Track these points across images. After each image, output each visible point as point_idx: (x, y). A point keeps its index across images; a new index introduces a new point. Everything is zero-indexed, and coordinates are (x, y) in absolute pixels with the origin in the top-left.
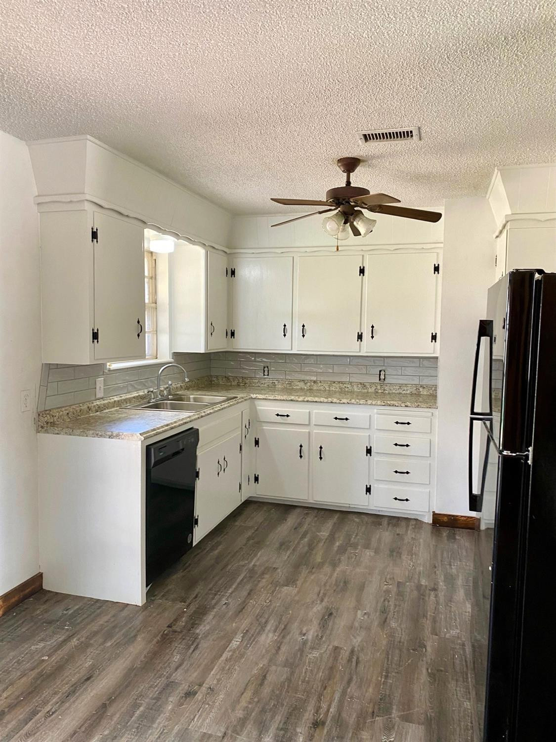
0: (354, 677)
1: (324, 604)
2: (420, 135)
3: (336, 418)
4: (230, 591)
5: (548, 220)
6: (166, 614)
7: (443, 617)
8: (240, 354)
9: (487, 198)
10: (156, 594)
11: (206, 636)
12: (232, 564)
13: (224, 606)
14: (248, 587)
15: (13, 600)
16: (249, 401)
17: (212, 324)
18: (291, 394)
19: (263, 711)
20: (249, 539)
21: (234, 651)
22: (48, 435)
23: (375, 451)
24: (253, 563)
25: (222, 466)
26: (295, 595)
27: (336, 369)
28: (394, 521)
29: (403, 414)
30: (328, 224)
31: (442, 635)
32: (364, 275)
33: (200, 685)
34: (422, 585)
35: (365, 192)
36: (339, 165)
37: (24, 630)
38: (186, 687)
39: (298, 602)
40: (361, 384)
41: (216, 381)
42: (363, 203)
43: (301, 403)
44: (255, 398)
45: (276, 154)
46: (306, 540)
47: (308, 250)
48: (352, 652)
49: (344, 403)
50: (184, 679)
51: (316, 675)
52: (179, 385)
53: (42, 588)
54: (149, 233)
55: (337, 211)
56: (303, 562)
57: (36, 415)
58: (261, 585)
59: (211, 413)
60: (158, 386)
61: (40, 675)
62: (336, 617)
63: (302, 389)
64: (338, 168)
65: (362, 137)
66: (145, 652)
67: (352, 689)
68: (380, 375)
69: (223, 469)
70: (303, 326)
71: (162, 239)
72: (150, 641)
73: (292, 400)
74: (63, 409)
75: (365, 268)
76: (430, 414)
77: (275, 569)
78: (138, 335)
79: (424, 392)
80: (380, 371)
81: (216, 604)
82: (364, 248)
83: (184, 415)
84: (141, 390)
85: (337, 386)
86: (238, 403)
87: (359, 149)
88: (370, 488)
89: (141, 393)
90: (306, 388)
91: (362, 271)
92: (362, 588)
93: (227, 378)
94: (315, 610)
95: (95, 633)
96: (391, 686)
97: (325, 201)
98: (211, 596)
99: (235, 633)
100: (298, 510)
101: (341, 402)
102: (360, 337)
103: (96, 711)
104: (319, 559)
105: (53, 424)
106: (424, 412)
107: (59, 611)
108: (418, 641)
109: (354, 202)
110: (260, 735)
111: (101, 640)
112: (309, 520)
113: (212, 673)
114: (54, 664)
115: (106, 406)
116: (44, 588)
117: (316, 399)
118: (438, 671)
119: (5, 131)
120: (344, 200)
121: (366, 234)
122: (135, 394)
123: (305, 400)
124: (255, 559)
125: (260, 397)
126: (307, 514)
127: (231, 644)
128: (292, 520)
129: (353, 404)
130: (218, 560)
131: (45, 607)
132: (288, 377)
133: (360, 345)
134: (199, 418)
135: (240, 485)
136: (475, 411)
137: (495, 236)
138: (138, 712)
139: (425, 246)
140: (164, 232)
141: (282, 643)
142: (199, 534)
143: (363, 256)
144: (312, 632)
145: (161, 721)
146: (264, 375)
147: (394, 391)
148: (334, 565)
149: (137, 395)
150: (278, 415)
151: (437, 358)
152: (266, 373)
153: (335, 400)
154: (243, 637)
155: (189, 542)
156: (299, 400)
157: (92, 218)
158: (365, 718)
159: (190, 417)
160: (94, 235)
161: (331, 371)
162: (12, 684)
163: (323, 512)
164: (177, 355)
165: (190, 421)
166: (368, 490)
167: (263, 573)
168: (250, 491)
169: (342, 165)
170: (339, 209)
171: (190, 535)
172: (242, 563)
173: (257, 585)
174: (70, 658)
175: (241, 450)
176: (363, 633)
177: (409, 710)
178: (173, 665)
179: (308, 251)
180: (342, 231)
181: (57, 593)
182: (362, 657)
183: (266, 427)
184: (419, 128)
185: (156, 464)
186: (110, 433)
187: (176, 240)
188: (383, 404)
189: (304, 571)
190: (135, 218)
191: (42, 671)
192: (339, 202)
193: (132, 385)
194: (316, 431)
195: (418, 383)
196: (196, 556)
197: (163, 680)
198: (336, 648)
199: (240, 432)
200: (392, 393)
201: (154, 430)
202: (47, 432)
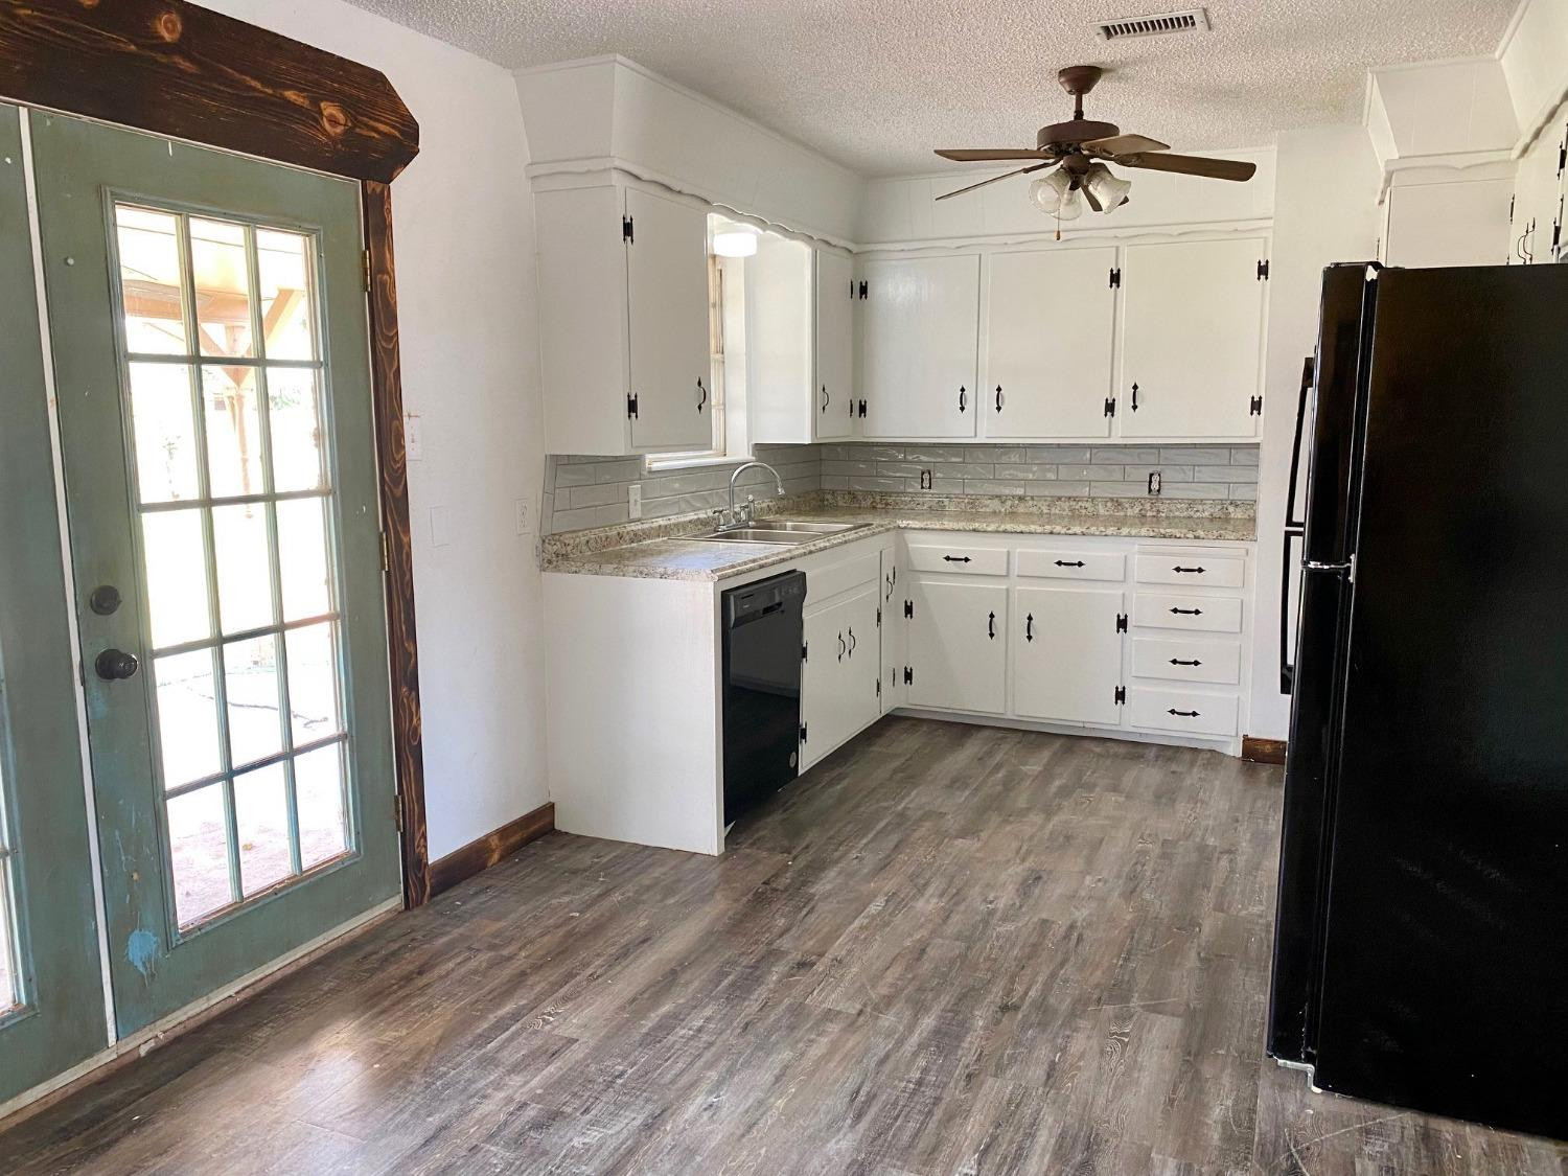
0: (1072, 958)
1: (1026, 865)
2: (1207, 20)
3: (1059, 563)
4: (864, 841)
5: (1469, 167)
6: (760, 868)
7: (1238, 889)
8: (875, 449)
9: (1364, 124)
10: (739, 841)
11: (827, 896)
12: (868, 804)
13: (855, 862)
14: (895, 838)
15: (513, 840)
16: (894, 532)
17: (824, 389)
18: (973, 520)
19: (921, 989)
20: (895, 772)
21: (873, 917)
22: (559, 574)
23: (1134, 624)
24: (903, 805)
25: (846, 646)
26: (978, 851)
27: (1064, 472)
28: (1169, 753)
29: (1188, 551)
30: (1040, 192)
31: (1233, 911)
32: (1118, 286)
33: (821, 955)
34: (1208, 845)
35: (1109, 129)
36: (1062, 80)
37: (535, 880)
38: (799, 957)
39: (980, 860)
40: (1112, 500)
41: (830, 501)
42: (1105, 151)
43: (993, 535)
44: (905, 528)
45: (943, 67)
46: (1000, 775)
47: (1010, 240)
48: (1072, 927)
49: (1075, 534)
50: (793, 947)
51: (1008, 953)
52: (764, 505)
53: (554, 829)
54: (714, 220)
55: (1058, 166)
56: (994, 806)
57: (538, 542)
58: (917, 835)
59: (825, 548)
60: (732, 503)
61: (570, 934)
62: (1046, 882)
63: (995, 512)
64: (1060, 87)
65: (1101, 31)
66: (730, 913)
67: (1068, 970)
68: (1150, 482)
69: (847, 651)
70: (999, 389)
71: (738, 231)
72: (736, 900)
73: (974, 530)
74: (580, 534)
75: (1121, 273)
76: (1244, 551)
77: (942, 815)
78: (700, 407)
79: (1237, 514)
80: (1151, 475)
81: (840, 858)
82: (1118, 233)
83: (780, 548)
84: (700, 509)
85: (1066, 505)
86: (873, 534)
87: (1096, 51)
88: (1123, 692)
89: (702, 516)
90: (1003, 510)
91: (1115, 278)
92: (1096, 845)
93: (853, 495)
94: (1010, 871)
95: (648, 888)
96: (1133, 971)
97: (1036, 148)
98: (832, 847)
99: (872, 896)
100: (986, 733)
101: (1070, 532)
102: (1110, 407)
103: (662, 976)
104: (1022, 803)
105: (565, 557)
106: (1232, 547)
107: (585, 858)
108: (1188, 918)
109: (1089, 150)
110: (916, 1015)
111: (658, 897)
112: (1005, 747)
113: (838, 942)
114: (589, 921)
115: (647, 534)
116: (556, 827)
117: (1022, 528)
118: (1217, 956)
119: (481, 55)
120: (1070, 145)
121: (1111, 208)
122: (692, 516)
123: (1000, 529)
124: (907, 800)
125: (914, 526)
126: (1002, 738)
127: (868, 909)
128: (972, 748)
129: (1093, 535)
130: (841, 800)
131: (563, 852)
132: (968, 491)
133: (1110, 423)
134: (805, 554)
135: (878, 684)
136: (1295, 519)
137: (1377, 201)
138: (726, 981)
139: (1240, 226)
140: (740, 218)
141: (952, 911)
142: (808, 755)
143: (1117, 248)
144: (1005, 899)
145: (761, 993)
146: (922, 488)
147: (1177, 513)
148: (1049, 813)
149: (696, 517)
150: (948, 558)
151: (1257, 446)
152: (926, 484)
153: (1058, 529)
154: (887, 901)
155: (792, 765)
156: (989, 529)
157: (622, 199)
158: (1086, 1005)
159: (790, 551)
160: (628, 229)
161: (1053, 478)
162: (531, 942)
163: (1032, 737)
164: (760, 449)
165: (791, 558)
166: (1120, 696)
167: (922, 819)
168: (897, 697)
169: (1068, 81)
170: (1062, 162)
171: (794, 753)
172: (885, 804)
173: (909, 835)
174: (613, 916)
175: (879, 620)
176: (1094, 905)
177: (1159, 999)
178: (776, 931)
179: (1009, 242)
180: (1067, 204)
181: (579, 836)
182: (1087, 933)
183: (926, 582)
184: (1205, 10)
185: (739, 621)
186: (662, 570)
187: (761, 232)
188: (1152, 534)
189: (995, 819)
190: (693, 195)
191: (574, 928)
192: (1061, 151)
193: (688, 502)
194: (1021, 587)
195: (1225, 497)
196: (803, 792)
197: (761, 949)
198: (1044, 922)
199: (878, 588)
200: (1174, 517)
201: (733, 567)
202: (557, 569)
